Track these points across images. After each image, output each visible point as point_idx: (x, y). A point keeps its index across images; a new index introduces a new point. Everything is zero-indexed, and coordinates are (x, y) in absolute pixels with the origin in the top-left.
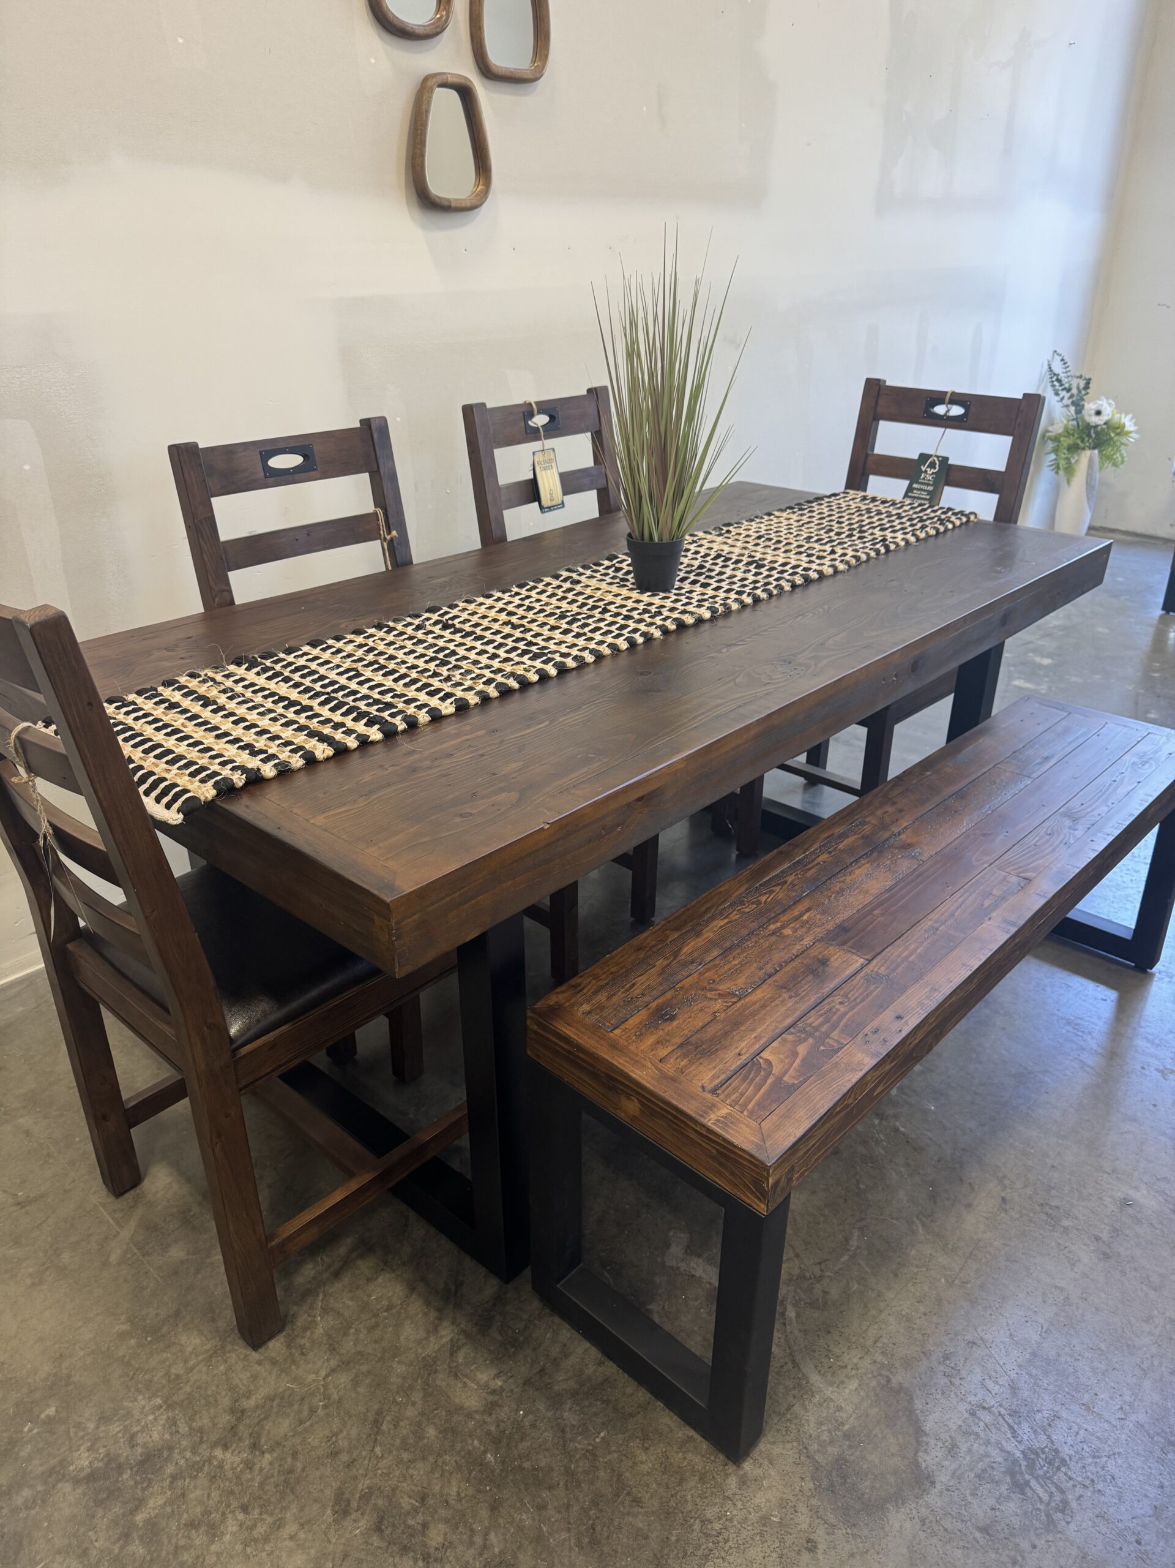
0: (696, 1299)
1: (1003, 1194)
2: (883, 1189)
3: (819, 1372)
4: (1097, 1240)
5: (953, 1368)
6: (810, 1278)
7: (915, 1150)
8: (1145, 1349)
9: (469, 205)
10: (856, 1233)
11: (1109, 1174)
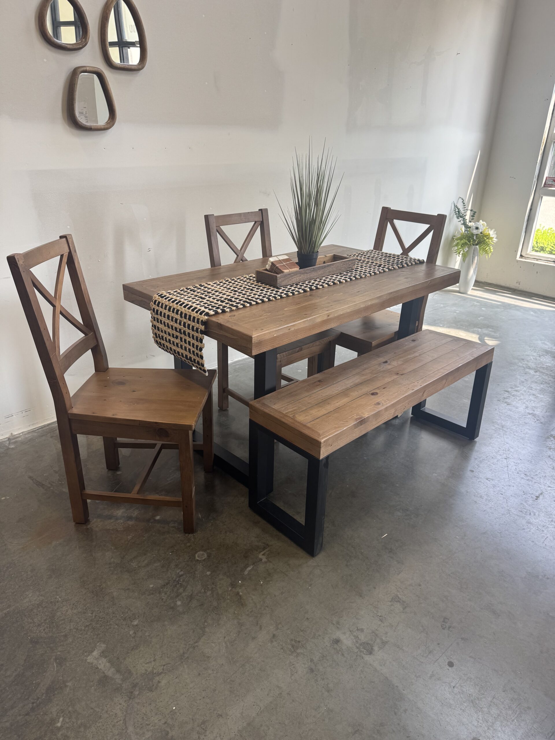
0: (93, 682)
1: (275, 633)
2: (216, 626)
3: (135, 726)
4: (311, 661)
5: (203, 729)
6: (156, 673)
7: (242, 605)
8: (308, 725)
9: (103, 127)
10: (191, 650)
11: (334, 624)
